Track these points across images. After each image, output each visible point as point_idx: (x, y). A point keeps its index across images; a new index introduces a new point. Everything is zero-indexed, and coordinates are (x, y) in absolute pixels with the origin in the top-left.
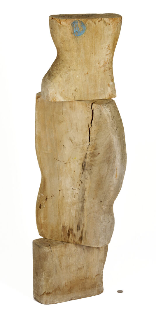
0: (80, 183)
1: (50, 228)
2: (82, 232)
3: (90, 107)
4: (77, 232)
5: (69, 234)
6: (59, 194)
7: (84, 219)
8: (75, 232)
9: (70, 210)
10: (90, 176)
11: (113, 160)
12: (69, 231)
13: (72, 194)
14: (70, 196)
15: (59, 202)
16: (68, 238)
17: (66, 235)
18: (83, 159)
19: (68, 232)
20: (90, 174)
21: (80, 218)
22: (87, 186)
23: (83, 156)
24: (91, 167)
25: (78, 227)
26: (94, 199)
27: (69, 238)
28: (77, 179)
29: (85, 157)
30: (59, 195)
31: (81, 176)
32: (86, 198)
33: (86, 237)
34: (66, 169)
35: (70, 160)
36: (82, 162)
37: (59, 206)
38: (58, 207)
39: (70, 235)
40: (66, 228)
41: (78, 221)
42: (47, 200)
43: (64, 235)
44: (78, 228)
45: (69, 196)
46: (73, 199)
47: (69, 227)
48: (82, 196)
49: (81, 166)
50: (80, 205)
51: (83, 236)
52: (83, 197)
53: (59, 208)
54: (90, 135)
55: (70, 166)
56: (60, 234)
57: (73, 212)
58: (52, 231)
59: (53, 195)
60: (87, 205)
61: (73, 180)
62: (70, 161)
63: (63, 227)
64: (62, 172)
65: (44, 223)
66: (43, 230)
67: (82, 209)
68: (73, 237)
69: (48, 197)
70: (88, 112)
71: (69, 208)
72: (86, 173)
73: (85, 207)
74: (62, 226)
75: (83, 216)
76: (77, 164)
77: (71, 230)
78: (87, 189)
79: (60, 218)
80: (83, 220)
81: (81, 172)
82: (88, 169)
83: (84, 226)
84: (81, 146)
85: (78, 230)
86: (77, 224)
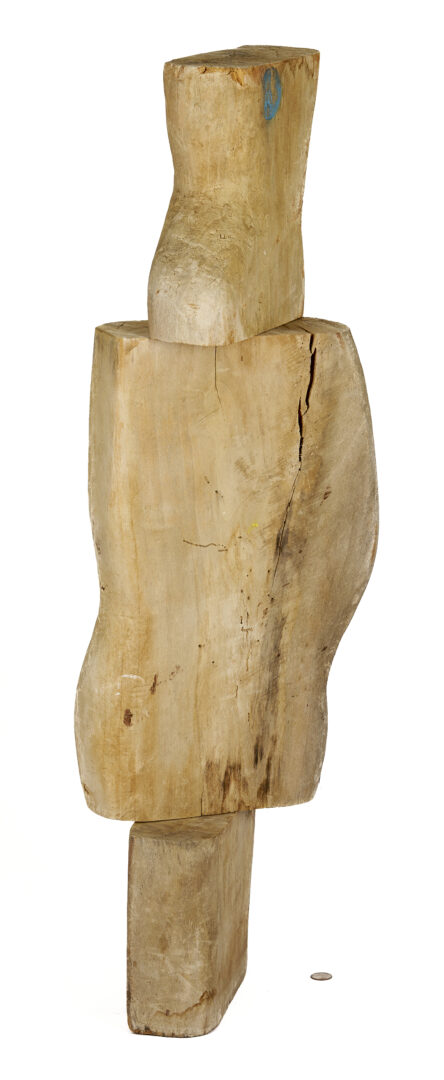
0: (266, 604)
1: (164, 783)
2: (268, 767)
3: (308, 348)
4: (253, 771)
5: (225, 786)
6: (200, 657)
7: (275, 722)
8: (247, 771)
9: (233, 702)
10: (300, 574)
11: (368, 503)
12: (226, 773)
13: (241, 647)
14: (236, 656)
15: (196, 687)
16: (224, 798)
17: (218, 789)
18: (279, 524)
19: (222, 779)
20: (299, 566)
21: (263, 721)
22: (288, 607)
23: (280, 513)
24: (302, 543)
25: (256, 751)
26: (307, 645)
27: (227, 800)
28: (259, 595)
29: (287, 514)
30: (199, 662)
31: (271, 580)
32: (283, 650)
33: (279, 780)
34: (224, 567)
35: (238, 535)
36: (276, 533)
37: (196, 701)
38: (194, 702)
39: (229, 785)
40: (218, 766)
41: (256, 732)
42: (157, 688)
43: (209, 794)
44: (258, 753)
45: (230, 658)
46: (245, 661)
47: (228, 762)
48: (271, 645)
49: (272, 547)
50: (267, 676)
51: (272, 777)
52: (276, 647)
53: (196, 705)
54: (302, 439)
55: (237, 554)
56: (198, 793)
57: (243, 707)
58: (171, 791)
59: (178, 668)
60: (286, 671)
61: (246, 599)
62: (238, 540)
63: (209, 765)
64: (210, 583)
65: (143, 769)
66: (137, 796)
67: (272, 690)
68: (239, 790)
69: (159, 680)
70: (299, 362)
71: (229, 697)
72: (289, 564)
73: (281, 681)
74: (203, 764)
75: (272, 712)
76: (259, 542)
77: (234, 768)
78: (288, 620)
79: (199, 737)
80: (272, 724)
81: (272, 566)
82: (295, 550)
83: (275, 742)
84: (275, 479)
85: (256, 761)
86: (253, 744)
